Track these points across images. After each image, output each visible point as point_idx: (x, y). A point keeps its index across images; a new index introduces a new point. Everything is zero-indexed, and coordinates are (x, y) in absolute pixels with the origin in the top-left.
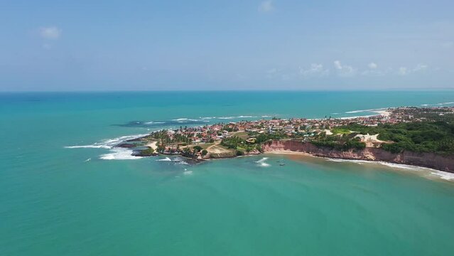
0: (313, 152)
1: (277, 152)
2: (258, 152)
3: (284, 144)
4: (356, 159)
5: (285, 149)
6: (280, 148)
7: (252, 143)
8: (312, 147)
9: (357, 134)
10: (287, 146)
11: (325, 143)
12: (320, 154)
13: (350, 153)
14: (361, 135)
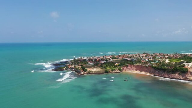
0: (153, 72)
1: (131, 71)
2: (119, 71)
3: (136, 67)
4: (180, 79)
5: (136, 70)
6: (133, 69)
7: (117, 66)
8: (152, 70)
9: (184, 62)
10: (137, 68)
11: (160, 67)
12: (156, 74)
13: (177, 75)
14: (187, 63)
